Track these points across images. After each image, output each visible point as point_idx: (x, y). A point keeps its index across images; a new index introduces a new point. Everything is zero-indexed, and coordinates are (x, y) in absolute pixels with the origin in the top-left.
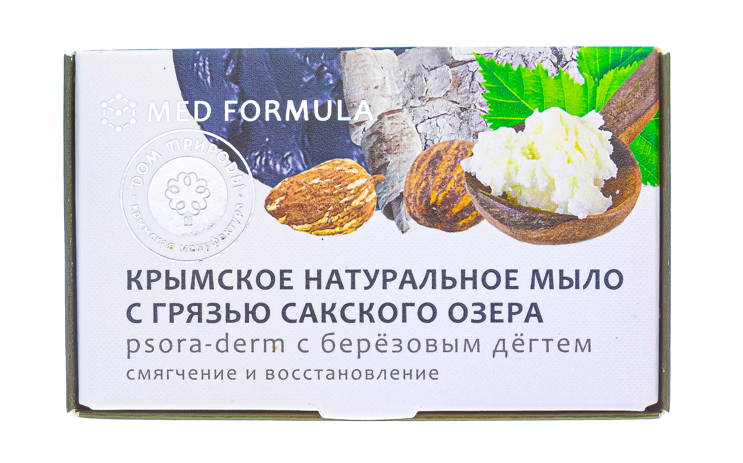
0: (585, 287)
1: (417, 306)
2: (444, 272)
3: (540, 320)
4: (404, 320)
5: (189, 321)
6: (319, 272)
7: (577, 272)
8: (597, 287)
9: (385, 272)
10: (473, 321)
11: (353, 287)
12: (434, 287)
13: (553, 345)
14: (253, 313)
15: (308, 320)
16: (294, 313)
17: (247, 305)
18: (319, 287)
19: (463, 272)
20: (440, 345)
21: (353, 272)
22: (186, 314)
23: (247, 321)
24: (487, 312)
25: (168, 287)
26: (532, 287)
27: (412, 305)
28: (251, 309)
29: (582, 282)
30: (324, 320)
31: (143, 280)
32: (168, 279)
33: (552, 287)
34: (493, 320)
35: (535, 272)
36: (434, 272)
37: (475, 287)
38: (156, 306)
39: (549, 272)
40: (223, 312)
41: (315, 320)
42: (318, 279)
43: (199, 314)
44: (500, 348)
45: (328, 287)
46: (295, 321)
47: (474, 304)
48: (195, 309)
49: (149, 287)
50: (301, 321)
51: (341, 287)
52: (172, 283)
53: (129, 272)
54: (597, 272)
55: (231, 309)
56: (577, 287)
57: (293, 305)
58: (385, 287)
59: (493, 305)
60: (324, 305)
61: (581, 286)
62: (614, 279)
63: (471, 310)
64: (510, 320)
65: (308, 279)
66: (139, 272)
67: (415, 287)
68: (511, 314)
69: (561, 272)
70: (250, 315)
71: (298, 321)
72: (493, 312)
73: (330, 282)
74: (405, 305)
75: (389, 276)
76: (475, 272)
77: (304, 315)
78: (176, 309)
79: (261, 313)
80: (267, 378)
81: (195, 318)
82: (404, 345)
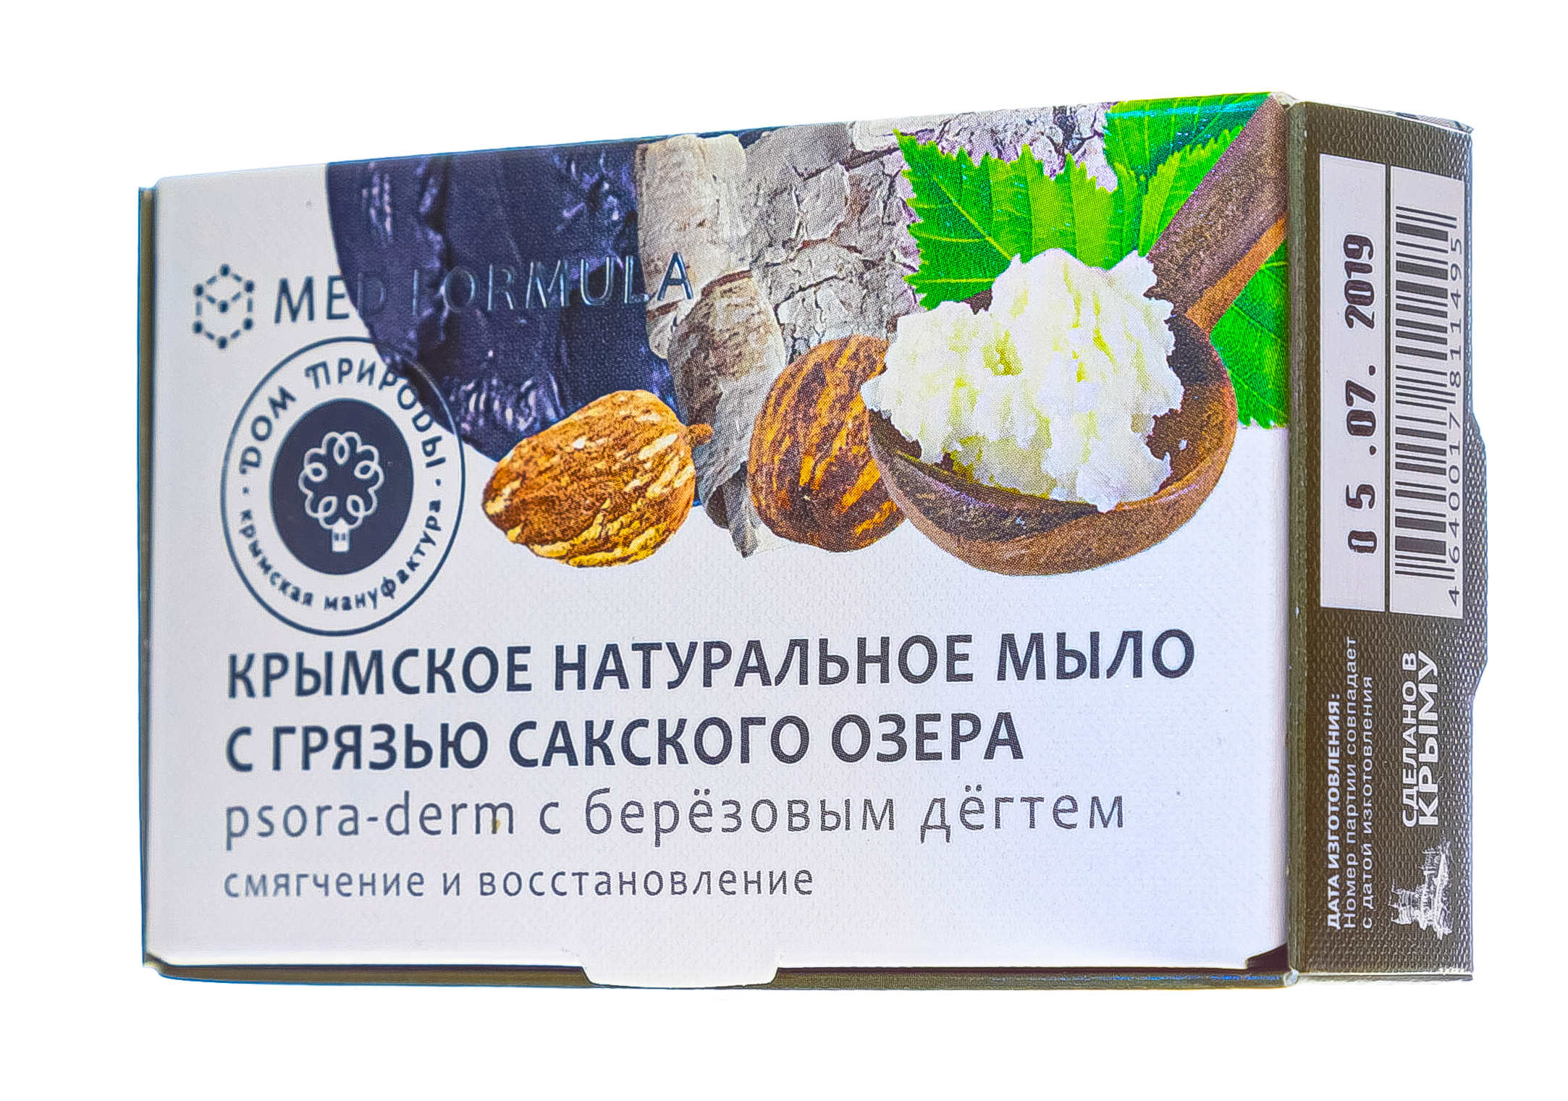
0: (1111, 672)
1: (771, 724)
2: (823, 643)
3: (1017, 754)
4: (745, 758)
5: (338, 765)
6: (582, 650)
7: (1095, 637)
8: (1137, 672)
9: (709, 646)
10: (881, 757)
11: (646, 684)
12: (804, 680)
13: (1045, 812)
14: (456, 745)
15: (560, 759)
16: (533, 745)
17: (445, 728)
18: (581, 685)
19: (862, 643)
20: (814, 813)
21: (646, 649)
22: (332, 749)
23: (444, 763)
24: (909, 735)
25: (301, 692)
26: (1001, 676)
27: (761, 721)
28: (451, 738)
29: (1105, 661)
30: (589, 761)
31: (256, 675)
32: (302, 671)
33: (1041, 674)
34: (921, 755)
35: (1008, 641)
36: (803, 644)
37: (885, 678)
38: (279, 732)
39: (1037, 639)
40: (399, 744)
41: (573, 761)
42: (580, 666)
43: (356, 748)
44: (935, 819)
45: (598, 685)
46: (533, 763)
47: (884, 719)
48: (348, 738)
49: (267, 692)
50: (547, 762)
51: (624, 684)
52: (308, 682)
53: (233, 659)
54: (1137, 636)
55: (416, 737)
56: (1094, 674)
57: (531, 725)
58: (707, 683)
59: (921, 719)
60: (589, 725)
61: (1103, 670)
62: (1173, 654)
63: (877, 730)
64: (956, 755)
65: (561, 667)
66: (251, 658)
67: (766, 682)
68: (957, 739)
69: (1061, 638)
70: (451, 751)
71: (540, 762)
72: (922, 736)
73: (603, 672)
74: (747, 722)
75: (717, 655)
76: (885, 642)
77: (552, 749)
78: (315, 739)
79: (470, 746)
80: (483, 893)
81: (349, 757)
82: (745, 815)
